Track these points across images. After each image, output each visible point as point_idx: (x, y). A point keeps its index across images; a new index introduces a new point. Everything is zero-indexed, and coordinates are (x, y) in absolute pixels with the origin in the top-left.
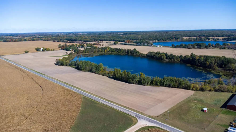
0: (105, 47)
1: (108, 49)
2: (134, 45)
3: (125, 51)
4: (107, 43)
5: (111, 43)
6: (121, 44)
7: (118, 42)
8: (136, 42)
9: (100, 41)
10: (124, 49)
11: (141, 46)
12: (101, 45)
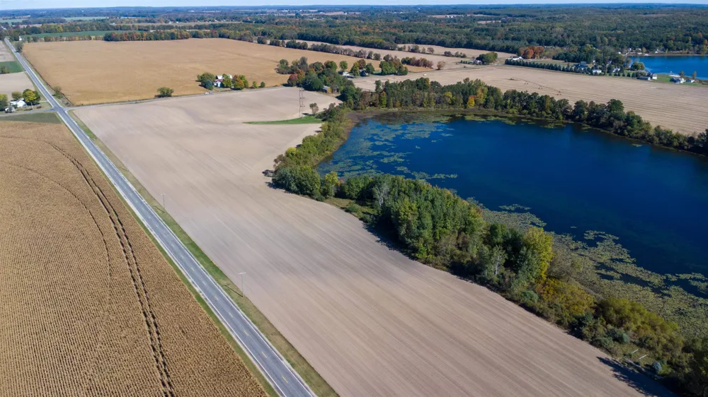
0: (463, 82)
1: (479, 91)
2: (564, 70)
3: (560, 107)
4: (447, 54)
5: (464, 56)
6: (508, 63)
7: (496, 56)
8: (566, 54)
9: (421, 47)
10: (557, 99)
11: (596, 74)
12: (435, 67)
